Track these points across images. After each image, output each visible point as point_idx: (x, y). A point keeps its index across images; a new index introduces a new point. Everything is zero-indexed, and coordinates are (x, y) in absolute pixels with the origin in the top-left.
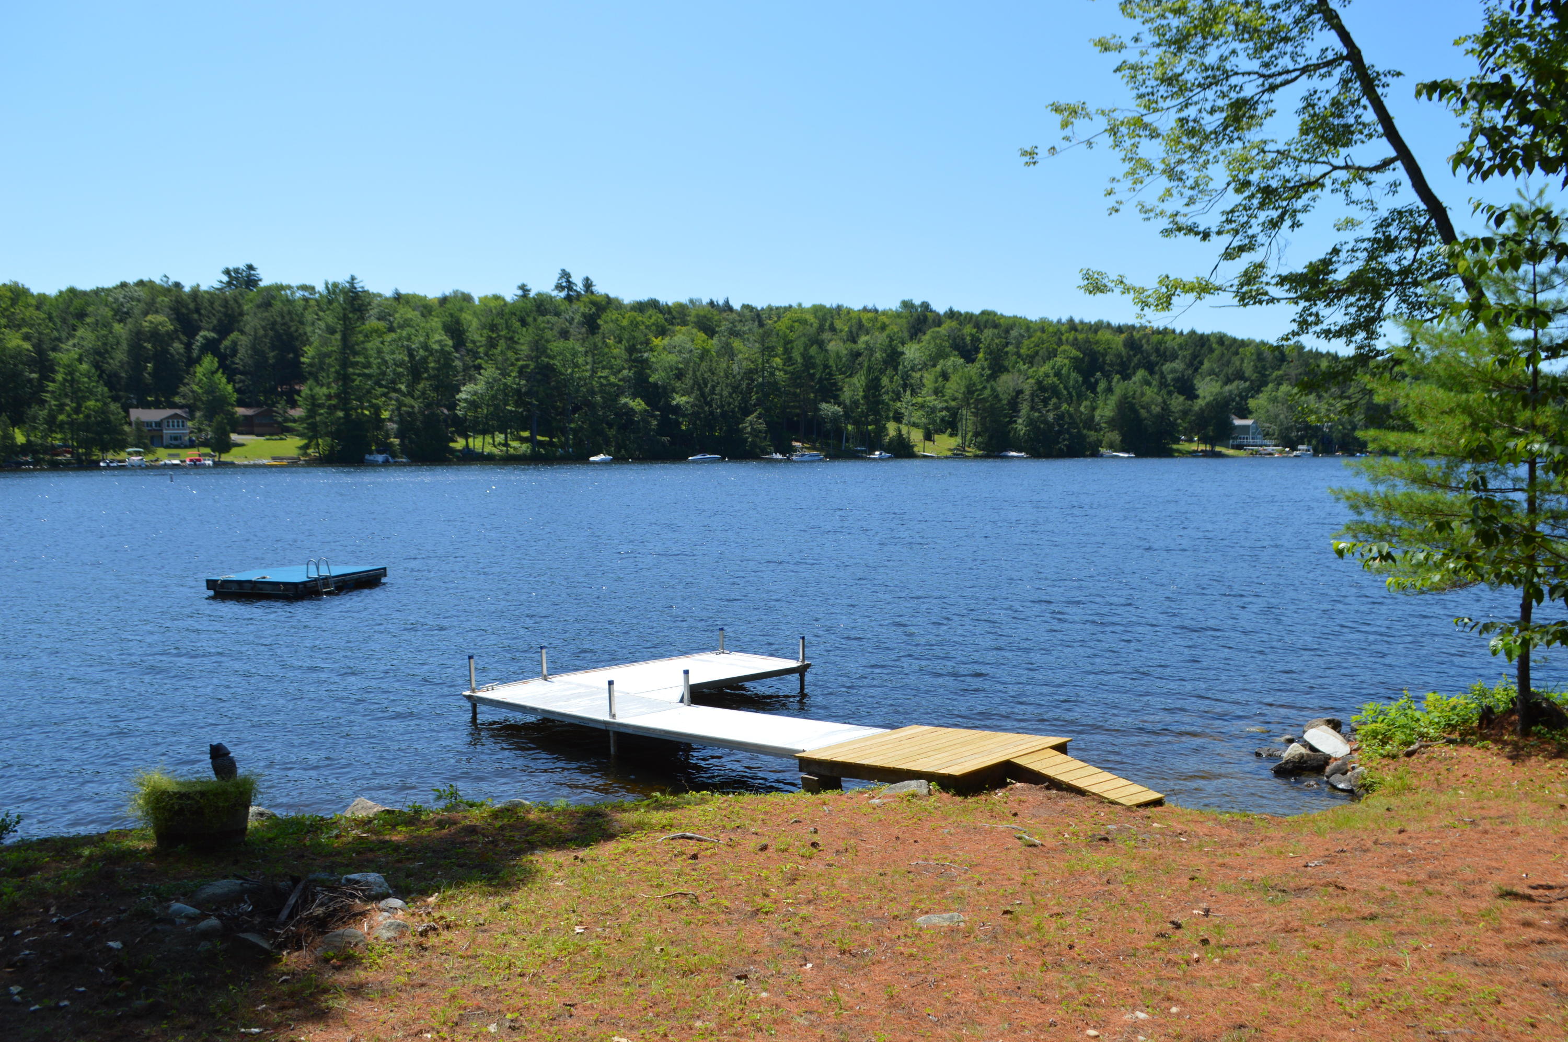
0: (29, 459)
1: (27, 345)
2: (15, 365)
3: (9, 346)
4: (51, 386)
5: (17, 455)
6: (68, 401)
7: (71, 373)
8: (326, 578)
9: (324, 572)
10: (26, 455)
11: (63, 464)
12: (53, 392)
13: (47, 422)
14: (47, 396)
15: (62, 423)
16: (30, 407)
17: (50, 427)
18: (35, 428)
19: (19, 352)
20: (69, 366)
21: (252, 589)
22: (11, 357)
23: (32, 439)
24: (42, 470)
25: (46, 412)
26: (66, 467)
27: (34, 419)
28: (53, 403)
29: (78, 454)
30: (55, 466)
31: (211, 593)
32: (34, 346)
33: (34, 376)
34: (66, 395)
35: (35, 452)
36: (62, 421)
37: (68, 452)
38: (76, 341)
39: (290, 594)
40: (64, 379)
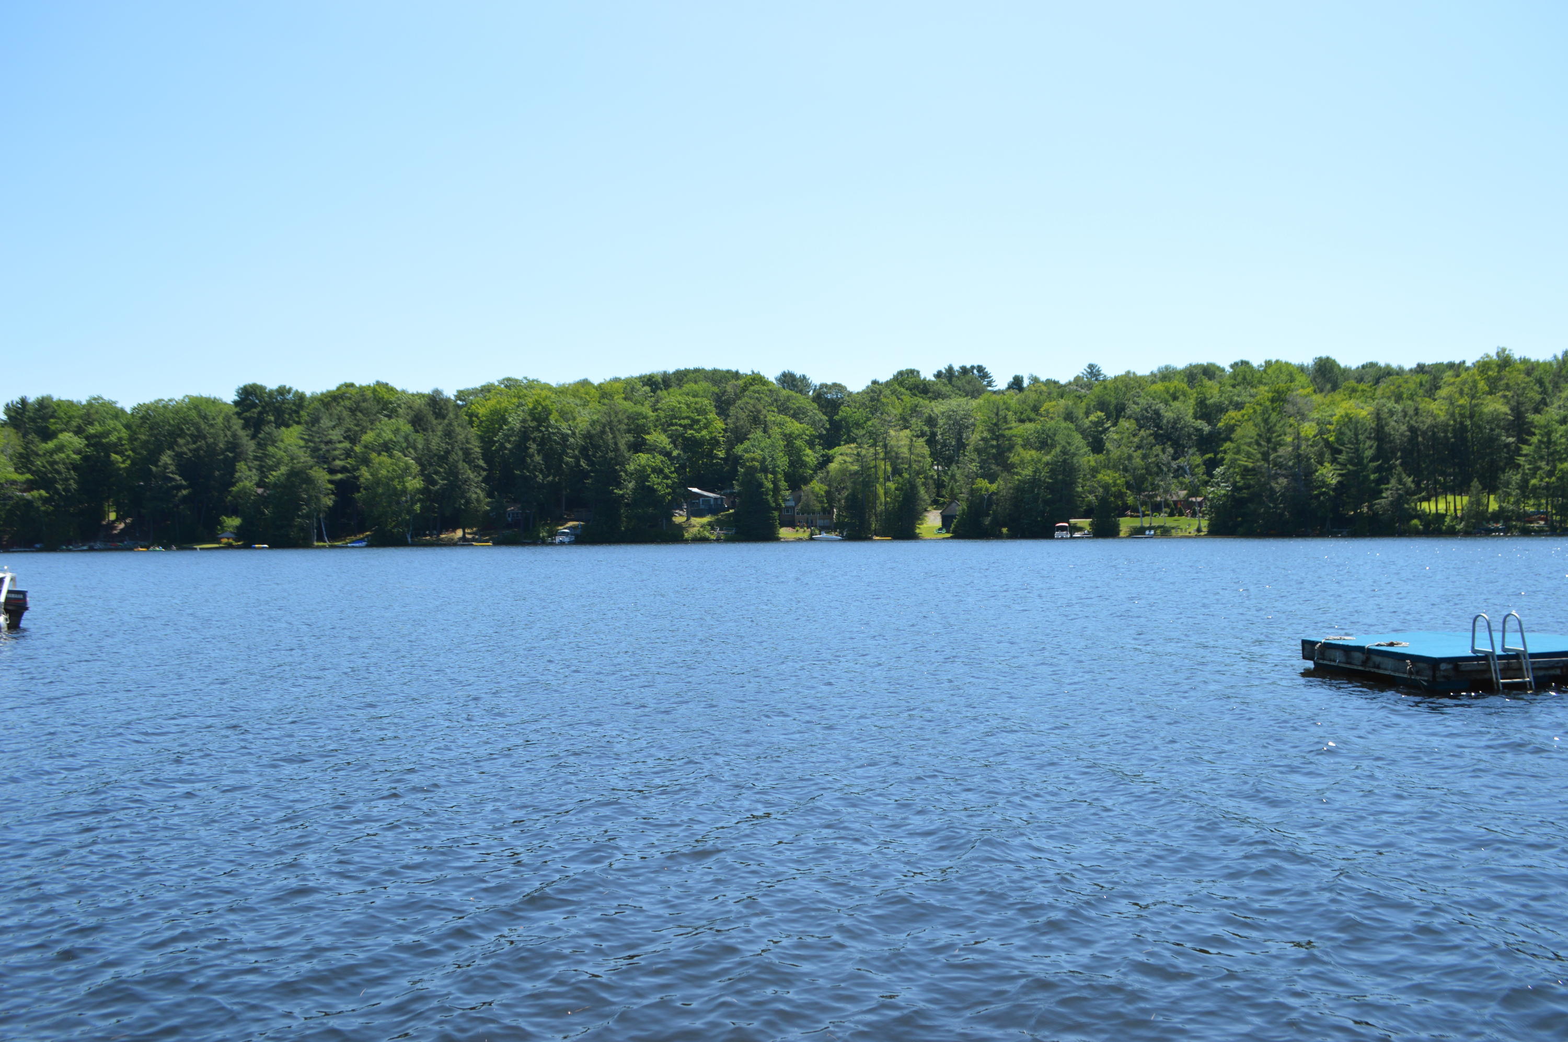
0: (1500, 526)
1: (1505, 409)
2: (1492, 430)
3: (1486, 410)
4: (1526, 449)
5: (1488, 522)
6: (1543, 464)
7: (1549, 434)
8: (1517, 656)
9: (1514, 644)
10: (1497, 522)
11: (1535, 531)
12: (1526, 455)
13: (1520, 488)
14: (1521, 460)
15: (1535, 488)
16: (1504, 472)
17: (1523, 492)
18: (1509, 494)
19: (1495, 419)
20: (1545, 427)
21: (1364, 663)
22: (1488, 423)
23: (1504, 505)
24: (1512, 536)
25: (1519, 476)
26: (1539, 533)
27: (1507, 484)
28: (1527, 466)
29: (1552, 521)
30: (1526, 533)
31: (1310, 664)
32: (1512, 409)
33: (1511, 440)
34: (1542, 458)
35: (1507, 519)
36: (1534, 485)
37: (1542, 519)
38: (1561, 403)
39: (1423, 679)
40: (1540, 441)
